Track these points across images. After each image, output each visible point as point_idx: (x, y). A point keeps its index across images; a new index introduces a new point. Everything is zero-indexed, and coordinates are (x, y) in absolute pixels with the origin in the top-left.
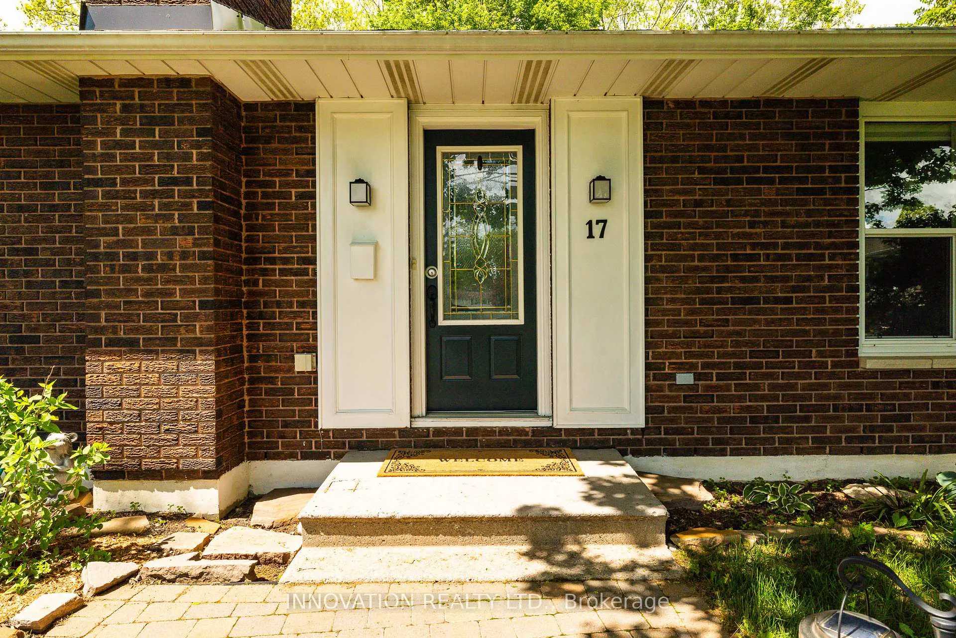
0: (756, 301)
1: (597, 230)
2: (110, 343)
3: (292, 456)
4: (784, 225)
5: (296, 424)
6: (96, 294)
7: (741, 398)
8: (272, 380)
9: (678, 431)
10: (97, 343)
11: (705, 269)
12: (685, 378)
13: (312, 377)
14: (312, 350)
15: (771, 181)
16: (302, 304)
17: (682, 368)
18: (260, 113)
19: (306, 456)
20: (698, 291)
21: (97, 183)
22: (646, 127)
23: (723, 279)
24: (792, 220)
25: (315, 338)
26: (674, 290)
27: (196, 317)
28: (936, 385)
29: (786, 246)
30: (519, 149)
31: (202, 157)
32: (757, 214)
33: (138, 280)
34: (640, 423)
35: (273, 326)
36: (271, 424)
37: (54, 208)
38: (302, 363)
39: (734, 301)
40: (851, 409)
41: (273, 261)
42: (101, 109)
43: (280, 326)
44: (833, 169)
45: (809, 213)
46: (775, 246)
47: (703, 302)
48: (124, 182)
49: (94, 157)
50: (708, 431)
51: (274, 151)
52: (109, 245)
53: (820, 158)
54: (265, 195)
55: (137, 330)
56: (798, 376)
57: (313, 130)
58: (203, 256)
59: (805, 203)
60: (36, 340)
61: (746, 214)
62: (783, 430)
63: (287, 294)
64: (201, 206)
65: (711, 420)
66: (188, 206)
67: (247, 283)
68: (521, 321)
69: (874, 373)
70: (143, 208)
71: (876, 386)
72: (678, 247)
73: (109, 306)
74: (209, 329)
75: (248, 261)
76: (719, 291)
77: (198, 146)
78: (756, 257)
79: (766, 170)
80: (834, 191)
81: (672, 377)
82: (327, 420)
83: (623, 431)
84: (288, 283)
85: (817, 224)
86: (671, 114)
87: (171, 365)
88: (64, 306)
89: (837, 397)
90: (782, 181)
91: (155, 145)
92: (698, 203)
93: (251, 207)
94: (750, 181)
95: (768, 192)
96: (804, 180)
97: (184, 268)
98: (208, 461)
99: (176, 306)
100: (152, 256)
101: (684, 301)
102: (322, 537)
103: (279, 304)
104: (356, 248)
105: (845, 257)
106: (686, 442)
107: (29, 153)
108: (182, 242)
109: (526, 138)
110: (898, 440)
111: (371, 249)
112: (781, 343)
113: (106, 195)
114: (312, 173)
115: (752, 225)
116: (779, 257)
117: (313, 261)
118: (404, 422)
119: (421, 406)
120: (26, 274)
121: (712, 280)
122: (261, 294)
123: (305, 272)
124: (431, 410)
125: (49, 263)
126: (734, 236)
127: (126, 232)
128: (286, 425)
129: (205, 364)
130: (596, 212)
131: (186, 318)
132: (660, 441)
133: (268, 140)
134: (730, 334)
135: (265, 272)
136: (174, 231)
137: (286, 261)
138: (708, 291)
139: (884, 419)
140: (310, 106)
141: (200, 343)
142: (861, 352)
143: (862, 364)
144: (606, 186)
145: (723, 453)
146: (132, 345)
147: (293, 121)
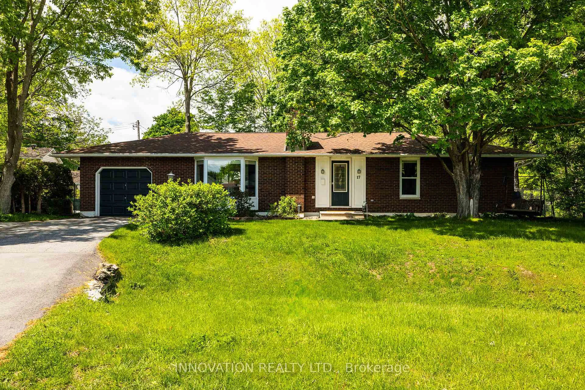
0: (383, 188)
1: (359, 177)
2: (289, 194)
3: (311, 212)
4: (388, 177)
5: (313, 207)
6: (287, 186)
7: (381, 204)
8: (309, 200)
10: (287, 193)
11: (376, 183)
12: (372, 200)
13: (315, 199)
14: (315, 195)
15: (386, 170)
16: (313, 188)
17: (372, 199)
18: (307, 159)
19: (313, 212)
20: (374, 187)
21: (288, 171)
22: (366, 162)
23: (378, 185)
25: (315, 193)
26: (371, 187)
28: (411, 202)
29: (388, 180)
30: (347, 164)
31: (303, 168)
32: (383, 175)
33: (294, 185)
34: (365, 207)
35: (310, 192)
36: (308, 207)
37: (275, 173)
38: (313, 197)
39: (380, 189)
40: (398, 206)
42: (289, 161)
44: (396, 168)
45: (392, 175)
46: (386, 180)
47: (375, 189)
48: (292, 171)
49: (287, 168)
50: (376, 209)
51: (309, 165)
52: (289, 180)
53: (394, 167)
54: (308, 171)
55: (293, 192)
56: (390, 200)
57: (315, 162)
58: (302, 181)
59: (391, 173)
60: (272, 193)
62: (388, 209)
64: (302, 174)
65: (376, 207)
66: (300, 174)
67: (306, 185)
68: (347, 191)
70: (294, 175)
71: (402, 202)
72: (371, 180)
73: (289, 188)
74: (303, 192)
75: (306, 182)
76: (378, 187)
77: (302, 166)
78: (383, 182)
79: (385, 168)
80: (396, 172)
81: (370, 200)
82: (317, 206)
83: (362, 208)
84: (311, 185)
85: (393, 177)
86: (371, 160)
87: (299, 196)
89: (396, 204)
90: (388, 170)
91: (296, 166)
92: (375, 173)
93: (305, 173)
94: (383, 170)
95: (385, 172)
96: (391, 170)
97: (300, 183)
98: (302, 210)
99: (299, 188)
100: (295, 181)
101: (372, 189)
103: (309, 188)
104: (321, 180)
105: (397, 182)
106: (372, 210)
107: (271, 165)
108: (299, 179)
109: (348, 162)
110: (406, 210)
111: (324, 180)
112: (387, 195)
113: (289, 173)
114: (315, 168)
115: (383, 177)
116: (387, 182)
117: (315, 182)
118: (328, 207)
120: (271, 183)
121: (376, 185)
122: (307, 187)
123: (313, 183)
124: (332, 205)
125: (274, 181)
126: (380, 178)
127: (292, 178)
128: (311, 207)
129: (303, 196)
130: (359, 175)
131: (300, 190)
132: (368, 210)
133: (309, 163)
134: (379, 194)
135: (308, 183)
136: (299, 178)
137: (311, 182)
138: (376, 187)
139: (403, 207)
140: (315, 158)
141: (302, 194)
142: (400, 197)
143: (400, 199)
144: (359, 171)
145: (378, 212)
146: (293, 194)
147: (312, 160)
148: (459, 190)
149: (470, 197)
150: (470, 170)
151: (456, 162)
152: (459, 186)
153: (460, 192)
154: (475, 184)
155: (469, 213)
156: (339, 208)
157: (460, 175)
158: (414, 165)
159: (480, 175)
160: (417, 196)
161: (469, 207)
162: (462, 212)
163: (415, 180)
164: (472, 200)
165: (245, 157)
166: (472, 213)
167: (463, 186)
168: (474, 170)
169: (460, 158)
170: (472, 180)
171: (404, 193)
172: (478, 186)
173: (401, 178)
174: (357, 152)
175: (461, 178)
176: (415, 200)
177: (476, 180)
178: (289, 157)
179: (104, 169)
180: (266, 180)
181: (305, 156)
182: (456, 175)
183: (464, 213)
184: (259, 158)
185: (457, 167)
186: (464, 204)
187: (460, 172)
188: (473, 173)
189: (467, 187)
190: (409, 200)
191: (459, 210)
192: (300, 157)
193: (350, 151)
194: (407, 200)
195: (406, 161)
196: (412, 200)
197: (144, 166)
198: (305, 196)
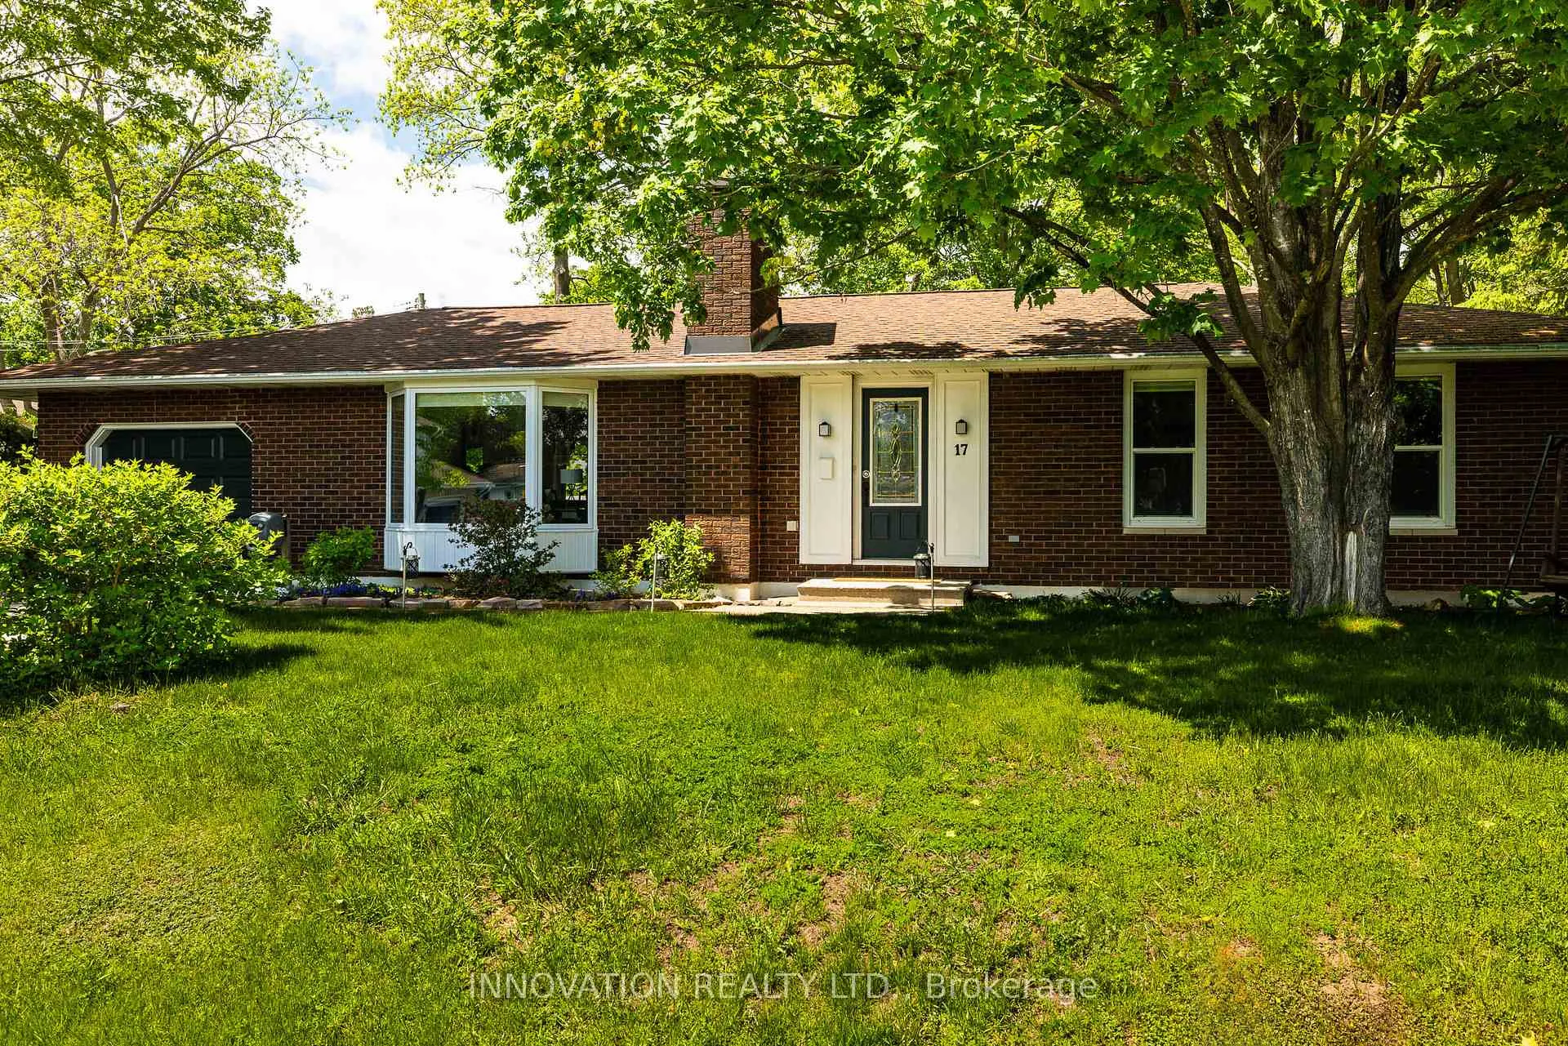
0: (1058, 492)
1: (961, 450)
2: (698, 512)
3: (784, 580)
4: (1075, 447)
5: (787, 562)
6: (691, 486)
7: (1049, 551)
8: (773, 536)
9: (1010, 570)
10: (690, 512)
11: (1027, 473)
12: (1014, 539)
13: (796, 535)
14: (797, 519)
15: (1067, 421)
16: (791, 493)
17: (1012, 532)
18: (770, 384)
19: (792, 580)
20: (1023, 486)
21: (693, 429)
22: (991, 389)
23: (1039, 480)
24: (1080, 444)
25: (798, 512)
26: (1008, 486)
27: (740, 499)
28: (1171, 545)
29: (1076, 460)
30: (918, 400)
31: (745, 415)
32: (1058, 440)
33: (712, 479)
34: (986, 564)
35: (775, 505)
36: (772, 561)
37: (656, 438)
38: (791, 526)
39: (1045, 493)
40: (1118, 559)
41: (775, 468)
42: (695, 391)
43: (779, 505)
44: (1107, 413)
45: (1091, 440)
46: (1070, 460)
47: (1025, 493)
48: (706, 429)
49: (691, 416)
50: (1029, 571)
51: (777, 405)
52: (697, 461)
53: (1099, 407)
54: (771, 430)
55: (711, 505)
56: (1085, 538)
57: (798, 393)
58: (745, 467)
59: (1089, 433)
60: (645, 511)
61: (1052, 440)
62: (1075, 571)
63: (783, 486)
64: (744, 441)
65: (1030, 564)
66: (738, 441)
67: (761, 480)
68: (920, 504)
69: (1131, 537)
70: (715, 442)
71: (1134, 545)
72: (1010, 460)
73: (697, 493)
74: (747, 505)
75: (761, 468)
76: (1036, 486)
77: (743, 410)
78: (1058, 466)
79: (1066, 414)
80: (1107, 426)
81: (1006, 538)
82: (805, 559)
83: (976, 569)
84: (784, 481)
85: (1096, 446)
86: (1007, 381)
87: (728, 523)
88: (661, 493)
89: (1108, 552)
90: (1075, 420)
91: (722, 410)
92: (1023, 434)
93: (764, 437)
94: (1056, 421)
95: (1065, 427)
96: (1089, 420)
97: (734, 473)
98: (745, 574)
99: (731, 492)
100: (718, 467)
101: (1013, 493)
102: (807, 597)
103: (778, 493)
104: (824, 461)
105: (1114, 466)
106: (1015, 577)
107: (643, 407)
108: (734, 460)
109: (923, 393)
110: (1147, 578)
111: (830, 462)
112: (1074, 519)
113: (697, 435)
114: (798, 417)
115: (1056, 447)
116: (1072, 467)
117: (797, 468)
118: (849, 562)
119: (858, 552)
120: (641, 475)
121: (1031, 480)
122: (768, 486)
123: (793, 474)
124: (864, 557)
125: (653, 468)
126: (1045, 454)
127: (707, 454)
128: (781, 562)
129: (744, 522)
130: (960, 440)
131: (735, 499)
132: (1000, 576)
133: (774, 399)
134: (1043, 512)
135: (771, 474)
136: (730, 454)
137: (783, 468)
138: (1029, 486)
139: (1139, 565)
140: (797, 380)
141: (742, 512)
142: (1126, 524)
143: (1125, 532)
144: (964, 426)
145: (1037, 584)
146: (708, 513)
147: (787, 387)
148: (1294, 492)
149: (1345, 526)
150: (1345, 403)
151: (1275, 366)
152: (1289, 473)
153: (1295, 501)
154: (1365, 467)
155: (1340, 596)
156: (887, 568)
157: (1298, 427)
158: (1185, 398)
159: (1391, 427)
160: (1196, 522)
161: (1340, 565)
162: (1308, 590)
163: (1190, 456)
164: (1352, 537)
165: (540, 380)
166: (1352, 593)
167: (1308, 473)
168: (1359, 403)
169: (1290, 348)
170: (1353, 447)
171: (1139, 511)
172: (1377, 475)
173: (1130, 452)
174: (949, 350)
175: (1300, 441)
176: (1185, 538)
177: (1370, 447)
178: (697, 378)
179: (115, 432)
180: (624, 462)
181: (758, 374)
182: (1279, 424)
183: (1315, 592)
184: (600, 383)
185: (1280, 392)
186: (1315, 556)
187: (1296, 412)
188: (1358, 416)
189: (1329, 479)
190: (1161, 537)
191: (1296, 580)
192: (736, 377)
193: (921, 348)
194: (1152, 537)
195: (1146, 384)
196: (1171, 537)
197: (229, 419)
198: (754, 523)
